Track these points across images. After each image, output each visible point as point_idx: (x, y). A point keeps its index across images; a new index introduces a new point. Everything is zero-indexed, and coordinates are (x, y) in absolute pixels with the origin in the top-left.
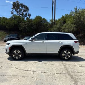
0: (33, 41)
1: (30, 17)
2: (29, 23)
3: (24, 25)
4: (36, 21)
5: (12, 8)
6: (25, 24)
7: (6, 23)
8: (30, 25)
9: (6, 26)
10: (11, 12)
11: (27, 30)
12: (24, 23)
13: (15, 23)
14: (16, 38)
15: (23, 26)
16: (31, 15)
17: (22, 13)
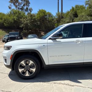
0: (57, 40)
1: (31, 12)
2: (31, 18)
3: (26, 21)
4: (39, 15)
5: (10, 2)
6: (27, 19)
7: (3, 20)
8: (33, 20)
9: (4, 24)
10: (9, 7)
11: (29, 27)
13: (14, 19)
14: (17, 37)
15: (25, 23)
16: (32, 10)
17: (22, 7)
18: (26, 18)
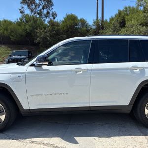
1: (54, 18)
2: (53, 29)
4: (65, 24)
5: (21, 3)
6: (46, 31)
7: (9, 31)
8: (55, 32)
9: (11, 37)
10: (20, 10)
11: (48, 43)
12: (43, 29)
13: (26, 29)
15: (42, 36)
16: (56, 15)
17: (41, 11)
18: (45, 28)
